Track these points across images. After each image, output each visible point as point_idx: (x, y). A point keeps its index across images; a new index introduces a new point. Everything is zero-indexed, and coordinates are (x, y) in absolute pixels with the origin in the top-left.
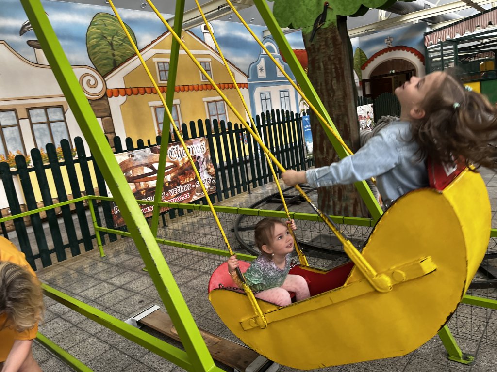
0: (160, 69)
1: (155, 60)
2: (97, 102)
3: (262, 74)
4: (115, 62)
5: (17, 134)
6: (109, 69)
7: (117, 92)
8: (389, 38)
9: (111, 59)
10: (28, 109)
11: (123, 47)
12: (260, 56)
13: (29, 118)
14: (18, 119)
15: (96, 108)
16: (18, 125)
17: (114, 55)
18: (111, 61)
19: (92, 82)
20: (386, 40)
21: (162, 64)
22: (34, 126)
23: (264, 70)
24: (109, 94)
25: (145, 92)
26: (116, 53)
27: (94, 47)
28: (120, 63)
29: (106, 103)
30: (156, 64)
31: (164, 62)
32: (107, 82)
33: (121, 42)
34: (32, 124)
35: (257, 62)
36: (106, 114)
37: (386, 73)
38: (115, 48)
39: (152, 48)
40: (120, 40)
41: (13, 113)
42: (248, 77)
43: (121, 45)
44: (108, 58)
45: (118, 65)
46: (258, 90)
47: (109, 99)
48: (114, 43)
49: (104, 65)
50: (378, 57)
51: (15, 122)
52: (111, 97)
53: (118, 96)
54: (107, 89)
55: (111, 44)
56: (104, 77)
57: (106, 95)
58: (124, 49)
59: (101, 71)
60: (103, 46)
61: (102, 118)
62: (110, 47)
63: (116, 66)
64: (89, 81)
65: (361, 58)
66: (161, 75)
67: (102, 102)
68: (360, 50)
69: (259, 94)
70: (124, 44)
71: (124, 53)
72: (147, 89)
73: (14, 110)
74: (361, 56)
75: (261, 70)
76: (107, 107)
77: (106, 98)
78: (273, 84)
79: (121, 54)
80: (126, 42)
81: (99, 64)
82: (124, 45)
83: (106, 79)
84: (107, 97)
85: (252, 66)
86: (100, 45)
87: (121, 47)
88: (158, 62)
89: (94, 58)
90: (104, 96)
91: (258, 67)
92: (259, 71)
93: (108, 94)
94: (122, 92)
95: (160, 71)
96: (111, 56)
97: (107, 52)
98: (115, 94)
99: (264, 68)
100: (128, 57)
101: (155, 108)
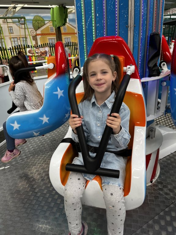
2: (34, 37)
4: (39, 27)
5: (17, 43)
6: (37, 29)
7: (39, 35)
10: (20, 38)
16: (18, 41)
18: (38, 27)
25: (46, 35)
27: (34, 24)
29: (36, 37)
31: (52, 27)
34: (20, 41)
36: (36, 40)
51: (17, 40)
55: (38, 23)
60: (36, 23)
63: (39, 28)
64: (32, 32)
73: (17, 38)
79: (40, 25)
81: (35, 28)
83: (36, 31)
87: (40, 23)
88: (50, 27)
89: (34, 26)
93: (37, 35)
97: (37, 25)
100: (43, 26)
101: (49, 39)
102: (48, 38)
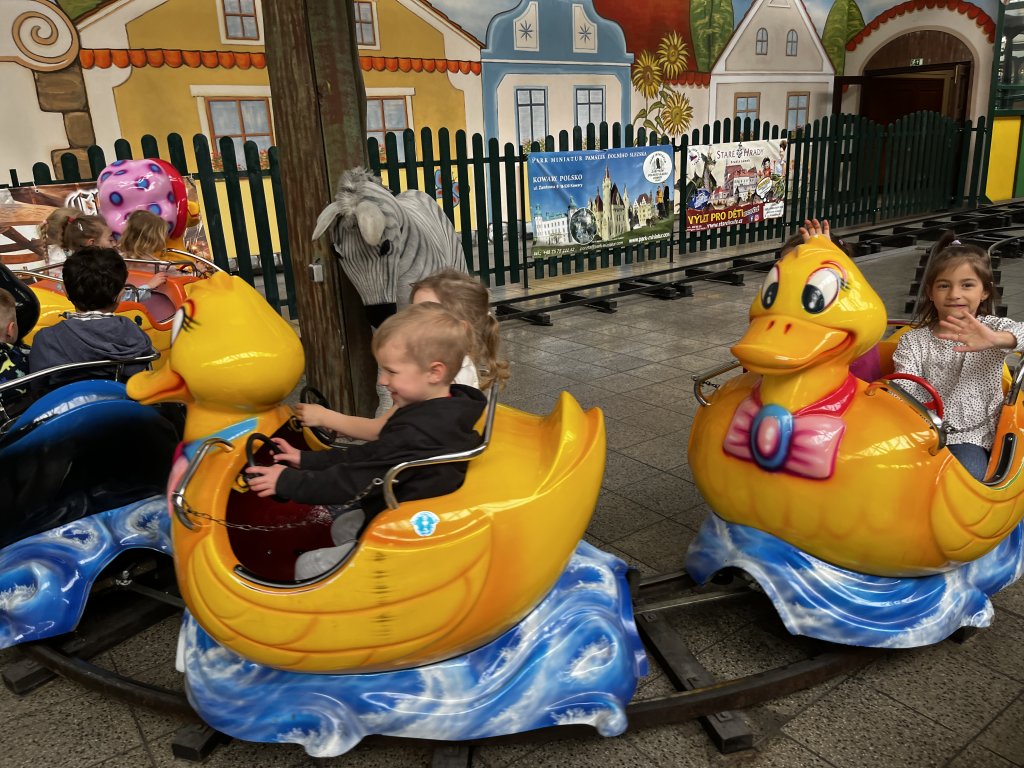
0: (228, 10)
2: (54, 77)
3: (526, 43)
6: (89, 3)
7: (108, 58)
15: (50, 91)
19: (45, 32)
23: (534, 34)
24: (85, 60)
25: (183, 62)
29: (77, 81)
32: (81, 34)
35: (516, 10)
36: (75, 105)
37: (902, 64)
42: (483, 46)
46: (510, 82)
47: (84, 71)
50: (890, 21)
52: (90, 67)
53: (109, 66)
54: (80, 47)
56: (75, 21)
57: (77, 62)
59: (69, 9)
61: (64, 112)
64: (35, 30)
65: (849, 20)
66: (230, 25)
67: (66, 77)
69: (513, 91)
72: (188, 55)
74: (850, 14)
75: (526, 31)
76: (78, 88)
77: (76, 69)
78: (559, 70)
83: (79, 27)
84: (81, 67)
85: (497, 20)
90: (72, 65)
91: (518, 24)
92: (518, 34)
93: (83, 60)
94: (123, 57)
95: (226, 15)
98: (100, 60)
99: (535, 27)
101: (209, 101)
102: (195, 90)
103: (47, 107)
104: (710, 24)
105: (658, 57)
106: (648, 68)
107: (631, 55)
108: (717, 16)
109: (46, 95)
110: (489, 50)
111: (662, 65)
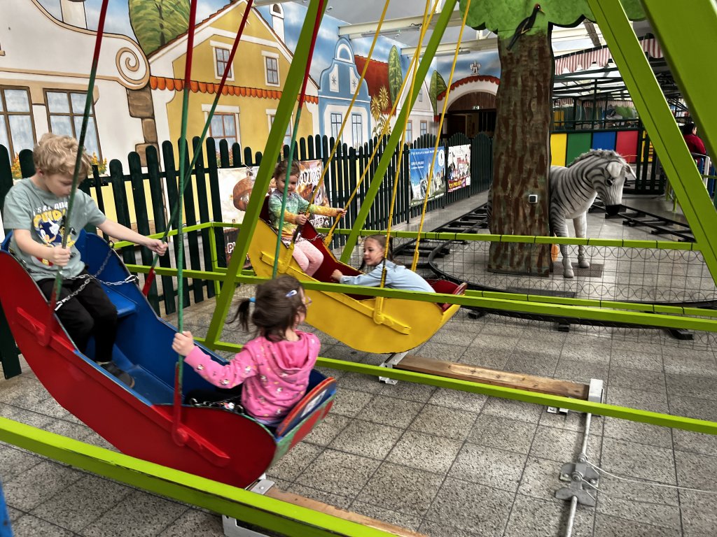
0: (219, 59)
1: (214, 43)
2: (137, 94)
3: (334, 87)
4: (163, 37)
5: (28, 127)
6: (155, 45)
7: (163, 83)
8: (476, 63)
9: (159, 32)
10: (46, 91)
11: (175, 16)
12: (334, 61)
13: (46, 104)
14: (31, 104)
15: (135, 103)
16: (31, 114)
17: (162, 26)
18: (158, 35)
19: (132, 63)
20: (471, 66)
21: (221, 51)
22: (52, 117)
23: (337, 82)
24: (153, 84)
25: (199, 89)
26: (165, 24)
27: (138, 9)
28: (169, 39)
30: (214, 49)
31: (223, 49)
32: (151, 66)
33: (172, 9)
34: (49, 115)
35: (329, 69)
36: (148, 114)
37: (469, 109)
38: (164, 15)
39: (210, 25)
40: (171, 5)
41: (25, 93)
42: (319, 88)
43: (172, 12)
44: (154, 30)
45: (166, 42)
46: (329, 108)
47: (152, 91)
48: (164, 8)
49: (150, 39)
50: (460, 86)
51: (27, 108)
52: (155, 89)
53: (164, 89)
54: (150, 75)
55: (160, 9)
56: (148, 57)
57: (148, 85)
58: (176, 19)
59: (145, 49)
60: (149, 10)
61: (142, 118)
62: (158, 14)
63: (164, 42)
64: (128, 60)
65: (437, 84)
66: (219, 67)
67: (143, 94)
68: (437, 73)
69: (330, 114)
70: (176, 12)
71: (175, 26)
72: (200, 85)
73: (27, 89)
74: (437, 81)
75: (334, 81)
76: (149, 103)
77: (148, 89)
78: (345, 103)
79: (171, 26)
80: (179, 10)
81: (143, 36)
82: (176, 15)
83: (150, 61)
84: (151, 88)
85: (324, 73)
86: (146, 8)
87: (171, 16)
88: (216, 48)
89: (137, 26)
90: (146, 87)
91: (331, 75)
92: (331, 82)
94: (170, 83)
95: (217, 61)
96: (158, 28)
97: (154, 20)
98: (160, 85)
99: (337, 79)
100: (180, 33)
102: (204, 107)
103: (133, 114)
104: (395, 82)
105: (379, 99)
106: (376, 105)
107: (370, 97)
108: (397, 78)
109: (133, 106)
110: (321, 90)
111: (380, 103)
